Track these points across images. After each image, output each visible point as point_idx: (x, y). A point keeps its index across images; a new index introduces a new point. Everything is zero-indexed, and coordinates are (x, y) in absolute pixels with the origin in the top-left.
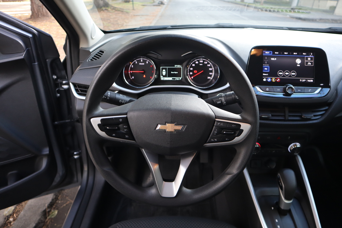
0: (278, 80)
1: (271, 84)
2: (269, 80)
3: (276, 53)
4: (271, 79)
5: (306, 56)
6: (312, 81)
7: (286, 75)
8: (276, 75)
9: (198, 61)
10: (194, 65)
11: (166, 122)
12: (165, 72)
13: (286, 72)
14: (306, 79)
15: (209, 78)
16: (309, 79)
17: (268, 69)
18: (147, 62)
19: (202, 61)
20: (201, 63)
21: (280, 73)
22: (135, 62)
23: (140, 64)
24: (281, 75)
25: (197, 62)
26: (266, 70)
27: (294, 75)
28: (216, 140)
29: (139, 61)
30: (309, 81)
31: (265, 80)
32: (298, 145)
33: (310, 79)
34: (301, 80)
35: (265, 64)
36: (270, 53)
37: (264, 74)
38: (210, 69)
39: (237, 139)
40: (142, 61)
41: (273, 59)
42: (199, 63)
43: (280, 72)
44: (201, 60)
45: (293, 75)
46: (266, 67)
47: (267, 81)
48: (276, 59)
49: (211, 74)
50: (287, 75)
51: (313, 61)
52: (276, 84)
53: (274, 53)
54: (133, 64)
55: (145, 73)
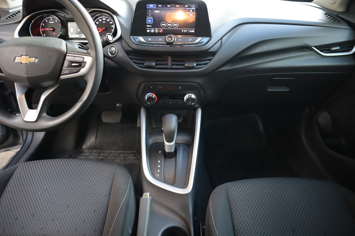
0: (161, 31)
1: (154, 34)
2: (153, 31)
3: (159, 6)
4: (155, 30)
5: (188, 9)
6: (193, 31)
7: (168, 26)
8: (159, 27)
9: (101, 19)
10: (97, 23)
11: (21, 55)
12: (73, 30)
13: (168, 24)
14: (188, 30)
16: (190, 30)
17: (148, 21)
18: (56, 21)
19: (105, 19)
20: (104, 21)
21: (163, 25)
22: (45, 21)
23: (50, 22)
24: (164, 26)
26: (150, 22)
27: (176, 26)
28: (67, 72)
29: (49, 20)
30: (191, 31)
31: (148, 31)
32: (193, 96)
33: (192, 30)
34: (183, 31)
35: (149, 16)
36: (154, 6)
37: (148, 26)
38: (112, 26)
39: (83, 71)
40: (51, 19)
41: (156, 11)
42: (103, 21)
43: (162, 23)
44: (103, 18)
45: (175, 26)
46: (150, 20)
47: (150, 32)
48: (159, 11)
50: (170, 26)
51: (195, 13)
52: (159, 34)
53: (157, 6)
54: (43, 23)
55: (55, 31)
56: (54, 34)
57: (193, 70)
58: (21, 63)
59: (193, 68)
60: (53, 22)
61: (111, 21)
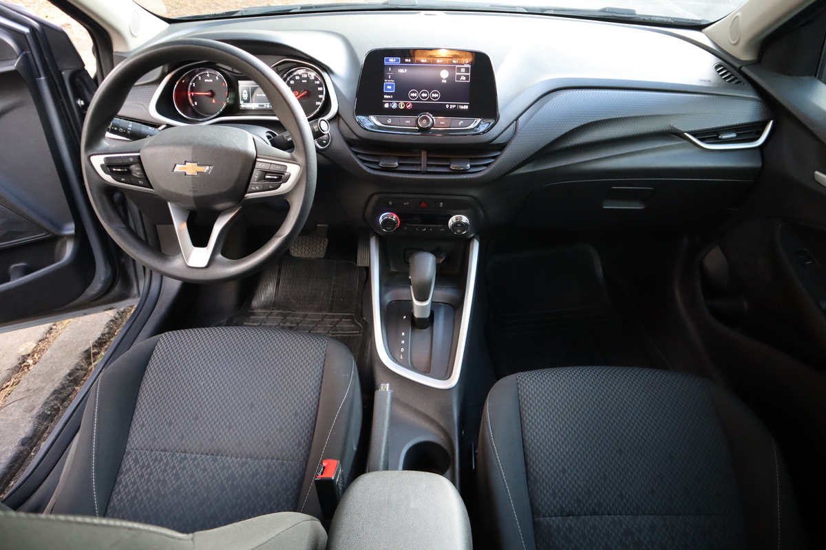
0: (409, 106)
1: (397, 112)
2: (394, 106)
3: (406, 60)
4: (398, 103)
5: (457, 66)
6: (466, 107)
7: (422, 97)
8: (406, 98)
10: (292, 82)
11: (186, 162)
12: (247, 94)
13: (422, 93)
14: (456, 104)
15: (317, 103)
16: (461, 105)
17: (386, 87)
18: (217, 78)
20: (304, 79)
21: (413, 95)
22: (197, 77)
23: (206, 80)
24: (415, 97)
25: (297, 78)
26: (389, 90)
27: (437, 98)
28: (257, 188)
29: (204, 76)
30: (462, 107)
31: (387, 106)
32: (465, 219)
33: (463, 105)
34: (447, 106)
35: (388, 79)
36: (397, 61)
37: (386, 96)
38: (320, 89)
39: (284, 187)
40: (208, 75)
41: (401, 71)
42: (302, 78)
43: (412, 92)
45: (434, 98)
46: (389, 85)
47: (390, 108)
48: (406, 70)
49: (320, 96)
50: (425, 98)
51: (469, 74)
52: (405, 112)
53: (403, 61)
54: (194, 82)
55: (215, 97)
56: (214, 101)
57: (465, 176)
58: (185, 174)
59: (465, 172)
60: (211, 81)
61: (316, 79)
